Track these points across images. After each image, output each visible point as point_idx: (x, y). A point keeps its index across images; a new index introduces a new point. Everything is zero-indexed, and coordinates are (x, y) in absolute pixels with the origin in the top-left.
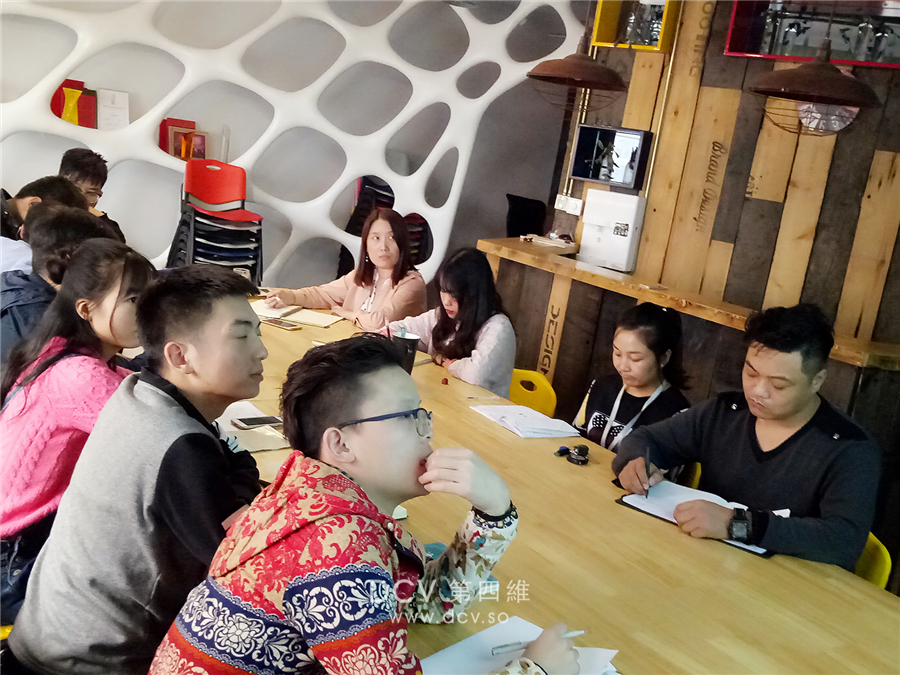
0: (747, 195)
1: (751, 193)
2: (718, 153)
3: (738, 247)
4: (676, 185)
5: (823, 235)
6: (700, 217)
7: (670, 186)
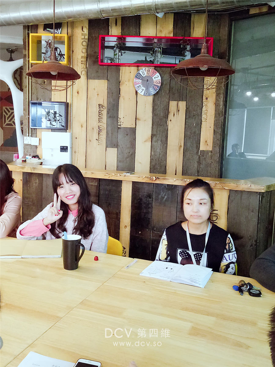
0: (119, 126)
1: (120, 125)
2: (102, 109)
3: (119, 149)
4: (85, 126)
5: (154, 139)
6: (99, 139)
7: (82, 126)
